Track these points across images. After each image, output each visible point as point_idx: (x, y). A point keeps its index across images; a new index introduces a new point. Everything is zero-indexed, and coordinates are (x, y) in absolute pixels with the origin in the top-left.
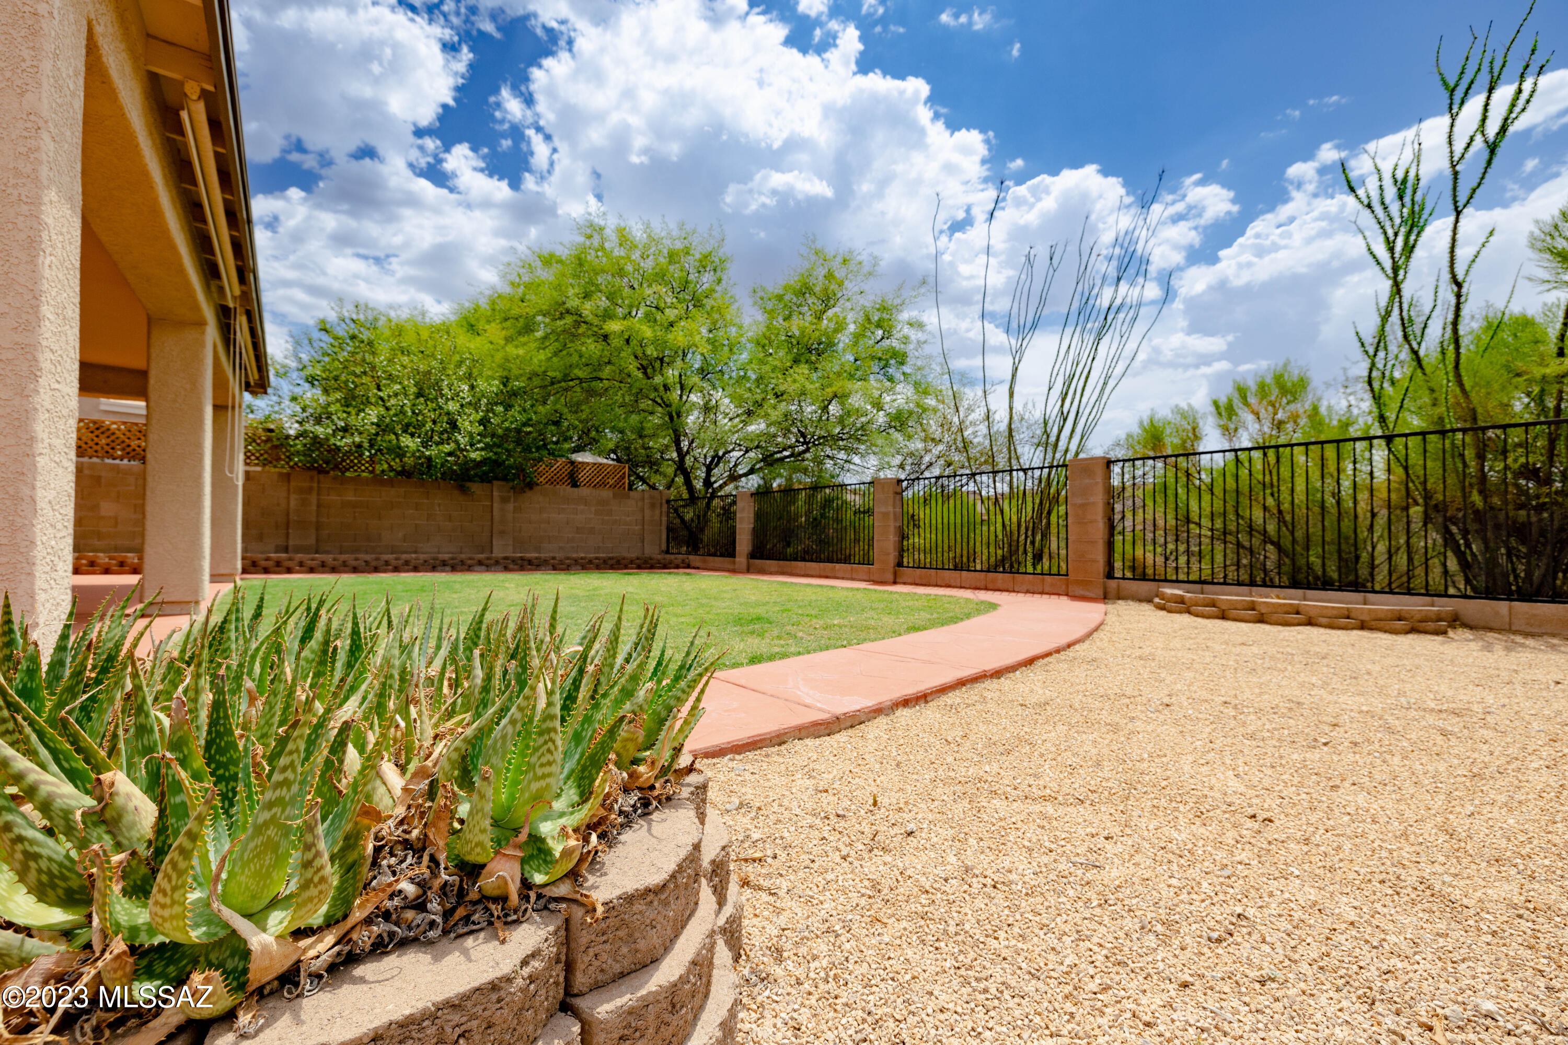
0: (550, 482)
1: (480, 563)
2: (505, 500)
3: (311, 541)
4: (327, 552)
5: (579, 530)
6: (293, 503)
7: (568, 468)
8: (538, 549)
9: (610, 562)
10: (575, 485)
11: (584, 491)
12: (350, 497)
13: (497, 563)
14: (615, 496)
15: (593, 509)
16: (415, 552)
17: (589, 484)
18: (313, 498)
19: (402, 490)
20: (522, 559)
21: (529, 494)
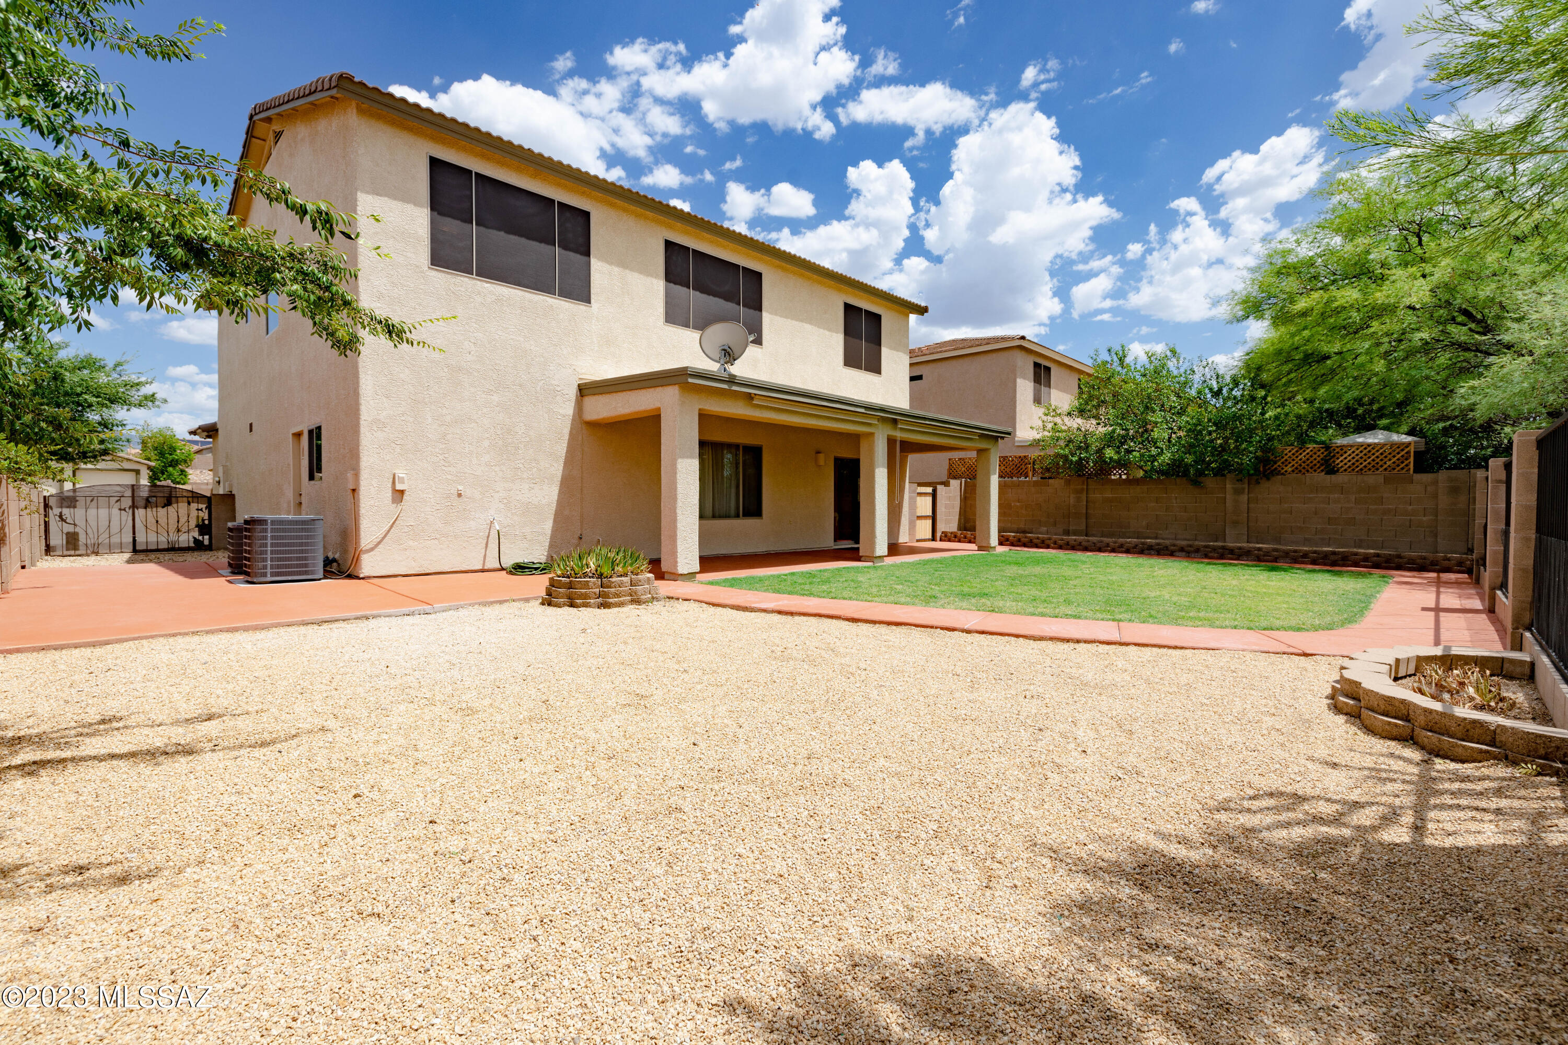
0: (1296, 470)
1: (1182, 549)
2: (1237, 492)
3: (1083, 527)
4: (1093, 535)
5: (1330, 521)
6: (1072, 501)
7: (1322, 454)
8: (1278, 540)
9: (1333, 558)
10: (1331, 470)
11: (1340, 478)
12: (1108, 495)
13: (1197, 550)
14: (1387, 480)
15: (1353, 498)
16: (1156, 538)
17: (1352, 468)
18: (1084, 496)
19: (1145, 487)
20: (1223, 548)
21: (1265, 484)
